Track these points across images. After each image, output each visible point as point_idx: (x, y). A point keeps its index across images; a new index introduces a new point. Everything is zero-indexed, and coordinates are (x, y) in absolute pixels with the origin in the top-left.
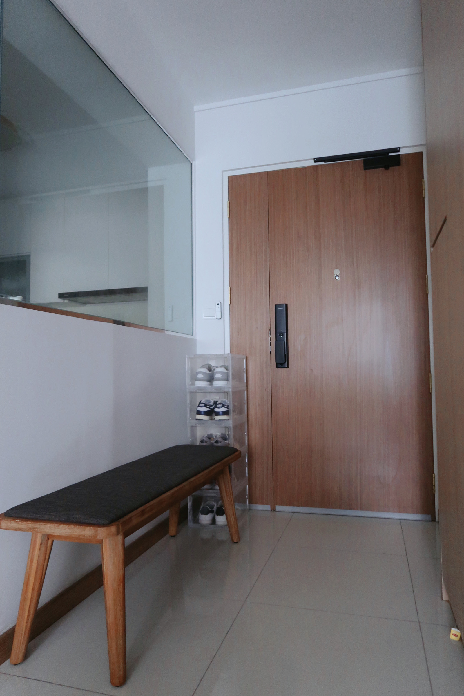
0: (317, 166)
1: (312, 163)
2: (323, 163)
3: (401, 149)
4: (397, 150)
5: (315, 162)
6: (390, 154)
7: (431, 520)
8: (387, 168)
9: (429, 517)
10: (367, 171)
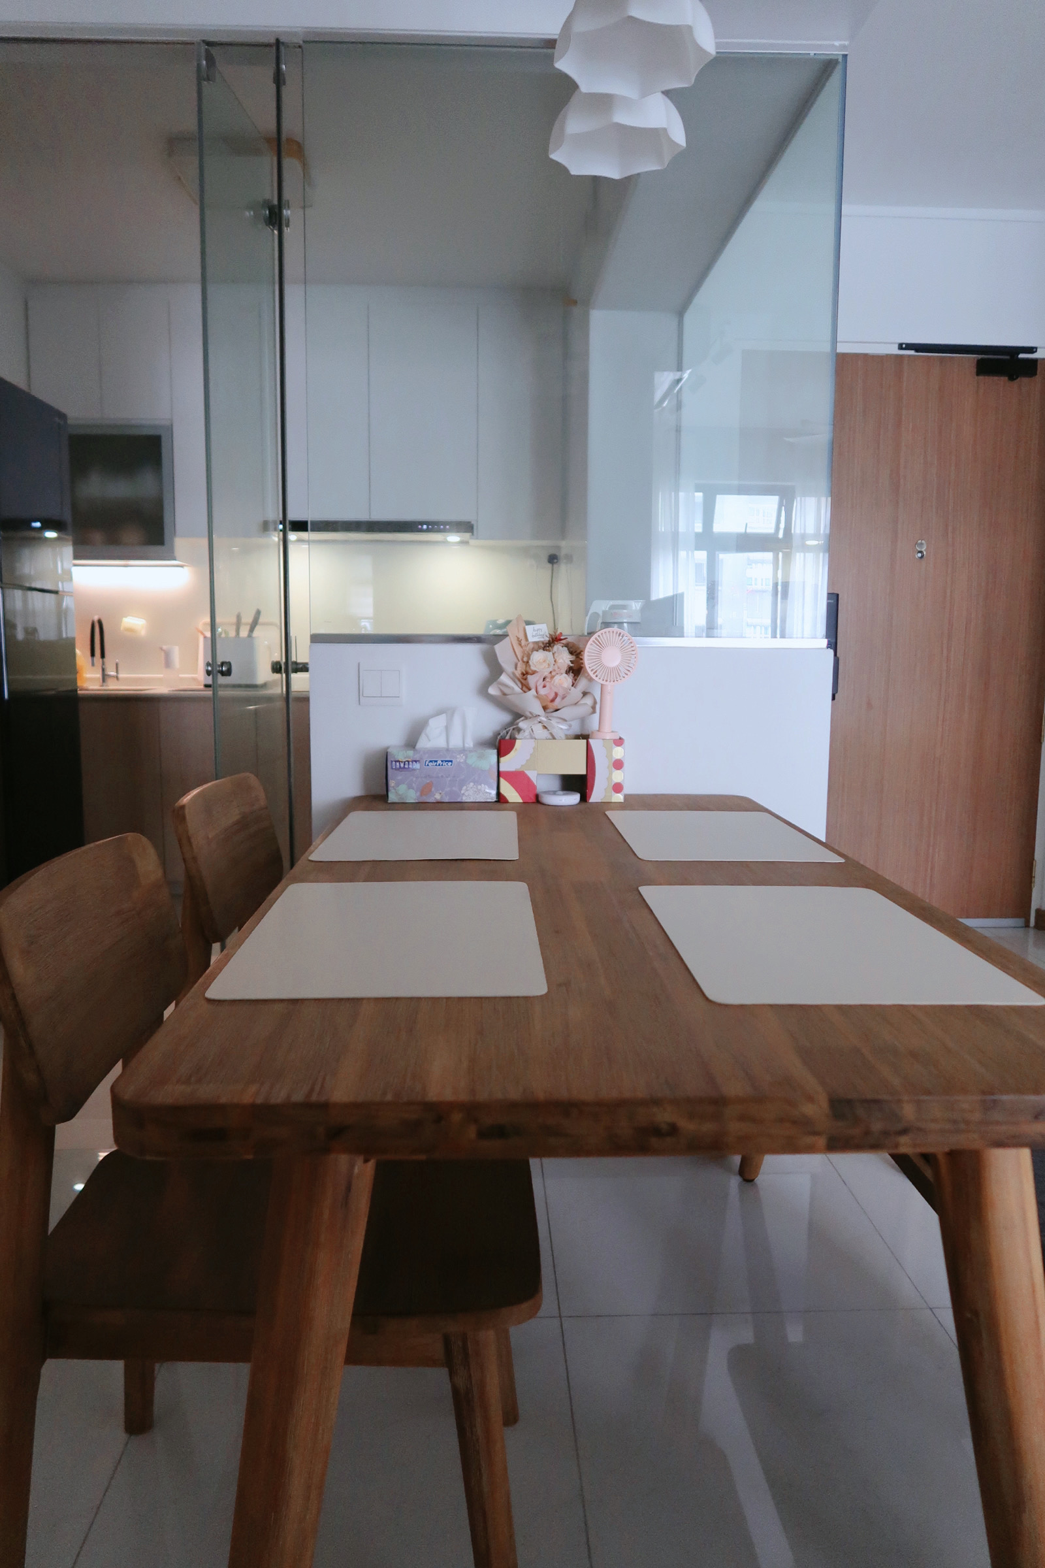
0: (902, 356)
1: (895, 350)
2: (912, 352)
3: (1038, 350)
4: (1032, 350)
5: (901, 347)
6: (1021, 356)
7: (1024, 925)
8: (1012, 378)
9: (1020, 922)
10: (981, 378)
